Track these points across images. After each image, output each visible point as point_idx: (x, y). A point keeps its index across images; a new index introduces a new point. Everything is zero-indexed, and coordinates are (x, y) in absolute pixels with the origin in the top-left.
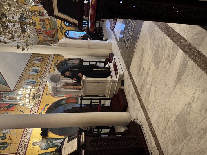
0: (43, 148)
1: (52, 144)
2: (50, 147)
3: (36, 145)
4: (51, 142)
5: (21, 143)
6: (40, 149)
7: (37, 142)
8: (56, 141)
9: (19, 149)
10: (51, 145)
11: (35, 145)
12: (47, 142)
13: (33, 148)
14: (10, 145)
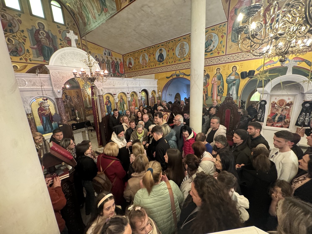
0: (228, 78)
1: (232, 85)
2: (228, 84)
3: (233, 71)
4: (234, 84)
5: (237, 54)
6: (228, 75)
7: (236, 70)
8: (235, 88)
9: (231, 55)
10: (230, 85)
11: (232, 69)
12: (235, 80)
13: (229, 68)
14: (236, 44)
